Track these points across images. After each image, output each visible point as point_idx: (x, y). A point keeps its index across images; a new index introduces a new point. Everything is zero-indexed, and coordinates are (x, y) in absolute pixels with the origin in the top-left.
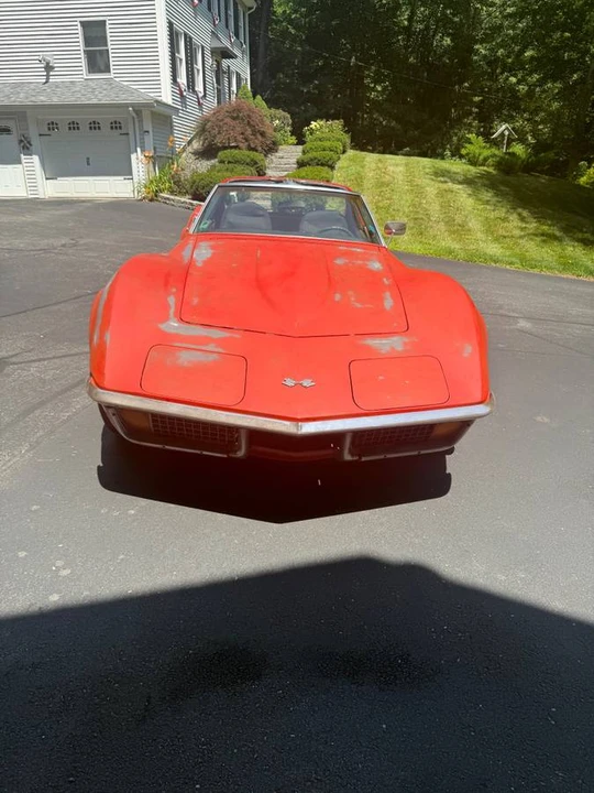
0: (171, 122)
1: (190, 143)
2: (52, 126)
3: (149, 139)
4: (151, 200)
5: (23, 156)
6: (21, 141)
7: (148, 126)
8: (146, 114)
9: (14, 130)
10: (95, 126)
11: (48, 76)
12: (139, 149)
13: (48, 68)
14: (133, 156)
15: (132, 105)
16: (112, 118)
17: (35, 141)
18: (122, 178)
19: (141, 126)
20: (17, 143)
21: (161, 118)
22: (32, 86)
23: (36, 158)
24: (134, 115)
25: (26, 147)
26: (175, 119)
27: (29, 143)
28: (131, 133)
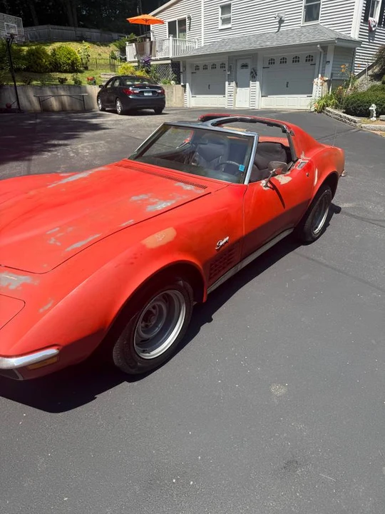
0: (354, 52)
1: (369, 68)
2: (272, 62)
3: (329, 68)
4: (320, 112)
5: (251, 82)
6: (252, 72)
7: (330, 57)
8: (331, 49)
9: (249, 65)
10: (296, 60)
11: (279, 27)
12: (320, 75)
13: (281, 21)
14: (315, 80)
15: (320, 43)
16: (308, 53)
17: (260, 72)
18: (306, 96)
19: (325, 57)
20: (249, 73)
21: (345, 50)
22: (268, 35)
23: (258, 83)
24: (321, 50)
25: (254, 76)
26: (358, 50)
27: (256, 73)
28: (317, 63)
